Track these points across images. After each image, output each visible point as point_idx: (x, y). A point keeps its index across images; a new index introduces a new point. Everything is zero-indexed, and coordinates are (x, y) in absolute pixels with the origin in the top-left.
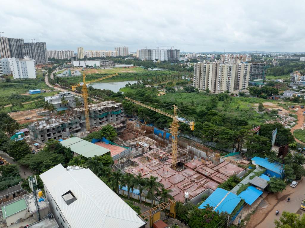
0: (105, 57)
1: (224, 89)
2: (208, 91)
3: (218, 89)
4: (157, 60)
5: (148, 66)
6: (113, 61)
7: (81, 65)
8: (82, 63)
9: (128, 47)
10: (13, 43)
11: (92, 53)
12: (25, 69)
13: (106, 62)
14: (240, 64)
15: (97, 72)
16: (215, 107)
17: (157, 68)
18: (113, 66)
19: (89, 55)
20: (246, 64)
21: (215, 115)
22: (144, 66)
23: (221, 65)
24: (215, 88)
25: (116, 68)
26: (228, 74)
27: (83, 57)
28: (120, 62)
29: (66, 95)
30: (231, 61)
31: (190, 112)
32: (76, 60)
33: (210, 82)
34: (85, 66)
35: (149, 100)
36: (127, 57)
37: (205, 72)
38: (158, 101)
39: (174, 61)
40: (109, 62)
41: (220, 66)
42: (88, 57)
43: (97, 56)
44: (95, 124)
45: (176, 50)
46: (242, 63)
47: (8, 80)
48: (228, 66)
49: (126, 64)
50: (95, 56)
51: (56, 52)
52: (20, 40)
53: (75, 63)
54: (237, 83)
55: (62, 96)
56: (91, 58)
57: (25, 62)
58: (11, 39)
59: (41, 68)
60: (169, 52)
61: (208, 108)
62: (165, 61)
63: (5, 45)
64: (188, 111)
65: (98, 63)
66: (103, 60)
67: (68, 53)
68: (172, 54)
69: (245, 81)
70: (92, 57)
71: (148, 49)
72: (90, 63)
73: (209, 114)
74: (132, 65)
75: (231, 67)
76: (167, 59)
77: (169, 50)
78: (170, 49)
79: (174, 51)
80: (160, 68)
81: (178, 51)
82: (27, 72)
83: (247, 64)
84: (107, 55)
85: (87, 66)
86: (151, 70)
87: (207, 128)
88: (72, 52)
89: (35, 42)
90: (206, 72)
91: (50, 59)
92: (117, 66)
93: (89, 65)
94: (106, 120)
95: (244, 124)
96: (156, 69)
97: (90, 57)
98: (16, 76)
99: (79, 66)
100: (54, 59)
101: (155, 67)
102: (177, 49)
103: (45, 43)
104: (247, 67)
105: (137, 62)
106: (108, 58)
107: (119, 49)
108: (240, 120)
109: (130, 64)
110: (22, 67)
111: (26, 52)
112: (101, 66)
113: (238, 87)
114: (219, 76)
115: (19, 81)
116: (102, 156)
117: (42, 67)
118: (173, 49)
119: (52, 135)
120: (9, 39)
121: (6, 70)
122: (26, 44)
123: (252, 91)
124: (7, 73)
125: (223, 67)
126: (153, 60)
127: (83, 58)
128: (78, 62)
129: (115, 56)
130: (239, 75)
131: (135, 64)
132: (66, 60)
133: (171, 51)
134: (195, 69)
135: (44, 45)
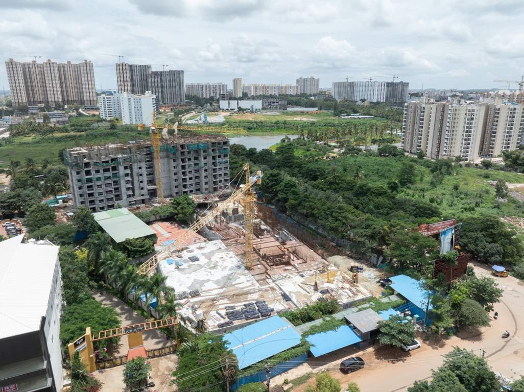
0: (277, 94)
1: (457, 152)
2: (421, 155)
3: (444, 153)
4: (363, 101)
5: (342, 110)
6: (286, 102)
7: (231, 108)
8: (234, 104)
9: (319, 79)
10: (137, 73)
11: (256, 88)
12: (139, 109)
13: (274, 103)
14: (498, 107)
15: (251, 119)
16: (411, 182)
17: (358, 114)
18: (283, 109)
19: (251, 91)
20: (512, 107)
22: (335, 109)
23: (452, 107)
25: (287, 114)
26: (466, 125)
27: (240, 95)
28: (297, 104)
30: (483, 101)
31: (344, 186)
32: (226, 98)
33: (430, 138)
34: (236, 109)
36: (314, 95)
37: (423, 120)
39: (395, 104)
40: (280, 103)
41: (450, 108)
42: (249, 96)
43: (264, 94)
44: (177, 193)
45: (402, 82)
46: (504, 105)
47: (113, 127)
48: (466, 110)
49: (307, 107)
50: (261, 93)
51: (200, 87)
52: (146, 68)
53: (224, 104)
54: (490, 144)
56: (253, 96)
57: (140, 99)
58: (134, 65)
59: (170, 110)
60: (388, 87)
62: (378, 103)
63: (125, 74)
64: (341, 185)
65: (258, 104)
66: (271, 100)
67: (218, 88)
68: (394, 90)
69: (509, 140)
70: (255, 95)
72: (245, 104)
74: (315, 109)
75: (473, 110)
76: (383, 100)
77: (387, 83)
78: (389, 81)
79: (397, 84)
80: (364, 114)
81: (404, 85)
82: (141, 115)
83: (516, 106)
84: (281, 91)
85: (240, 109)
86: (346, 117)
88: (223, 86)
89: (167, 69)
90: (424, 120)
91: (187, 97)
92: (290, 109)
93: (243, 107)
94: (197, 190)
96: (356, 116)
97: (252, 94)
98: (126, 121)
99: (227, 108)
100: (195, 96)
101: (355, 112)
102: (404, 82)
103: (183, 72)
104: (514, 113)
105: (326, 103)
106: (283, 97)
107: (304, 82)
109: (313, 107)
110: (135, 107)
111: (153, 86)
112: (264, 109)
113: (492, 152)
114: (447, 128)
115: (129, 129)
117: (171, 109)
118: (397, 81)
120: (131, 67)
121: (117, 112)
122: (156, 74)
123: (510, 160)
124: (118, 117)
125: (456, 110)
126: (358, 100)
128: (227, 101)
129: (295, 94)
130: (496, 129)
131: (321, 107)
132: (212, 99)
133: (391, 86)
135: (181, 74)
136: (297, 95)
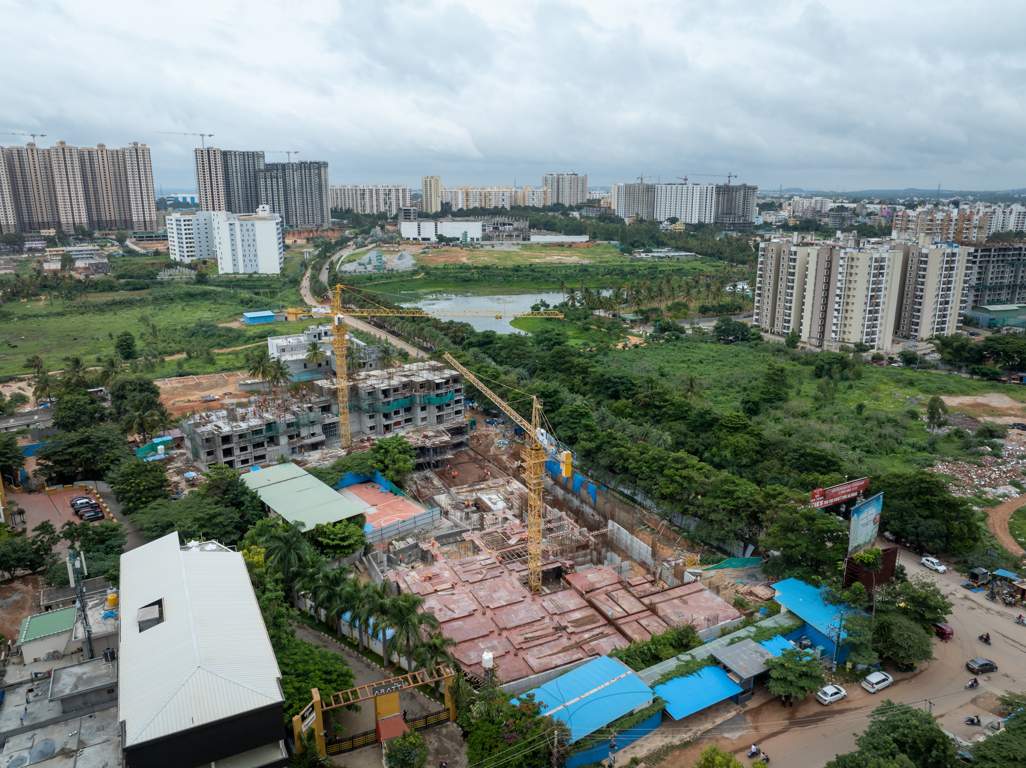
0: (508, 207)
1: (855, 336)
2: (793, 340)
3: (833, 335)
4: (673, 220)
5: (635, 242)
6: (528, 223)
7: (423, 236)
8: (428, 229)
9: (586, 176)
10: (236, 165)
11: (467, 195)
12: (250, 244)
13: (504, 224)
14: (924, 251)
15: (464, 260)
16: (780, 400)
17: (666, 250)
18: (524, 239)
19: (456, 199)
20: (949, 251)
21: (738, 428)
22: (622, 240)
23: (846, 253)
24: (822, 333)
25: (531, 247)
26: (871, 286)
27: (436, 208)
28: (550, 227)
29: (329, 333)
30: (899, 238)
31: (670, 412)
32: (412, 217)
33: (808, 308)
34: (434, 239)
35: (563, 364)
36: (579, 208)
37: (793, 274)
38: (588, 367)
39: (735, 227)
40: (516, 225)
41: (842, 255)
42: (454, 209)
43: (483, 205)
44: (372, 428)
45: (745, 186)
46: (935, 247)
47: (202, 279)
48: (871, 259)
49: (567, 233)
50: (477, 205)
51: (359, 192)
52: (255, 156)
53: (408, 229)
54: (913, 316)
55: (315, 336)
56: (461, 209)
57: (253, 225)
58: (230, 152)
59: (305, 241)
60: (718, 194)
61: (747, 402)
62: (700, 226)
63: (213, 170)
64: (664, 409)
65: (474, 229)
66: (499, 219)
67: (393, 193)
68: (730, 201)
69: (945, 309)
70: (465, 208)
71: (646, 181)
72: (451, 228)
73: (722, 425)
74: (585, 238)
75: (883, 260)
76: (709, 219)
77: (718, 188)
78: (721, 184)
79: (737, 189)
80: (678, 249)
81: (749, 190)
82: (255, 255)
83: (955, 250)
84: (516, 200)
85: (441, 238)
86: (643, 255)
87: (677, 470)
88: (404, 190)
89: (295, 159)
90: (796, 275)
91: (335, 213)
92: (536, 238)
93: (448, 234)
94: (407, 421)
95: (824, 467)
96: (663, 252)
97: (460, 206)
98: (225, 267)
99: (416, 236)
100: (349, 211)
101: (660, 244)
102: (749, 184)
103: (325, 165)
104: (953, 262)
105: (602, 224)
106: (518, 211)
107: (558, 182)
108: (811, 454)
109: (580, 233)
110: (243, 240)
111: (269, 191)
112: (486, 238)
113: (916, 331)
114: (838, 292)
115: (233, 283)
116: (335, 524)
117: (308, 239)
118: (734, 183)
119: (237, 452)
120: (225, 154)
121: (205, 248)
122: (271, 167)
123: (949, 350)
124: (205, 256)
125: (853, 259)
126: (662, 219)
127: (439, 210)
128: (415, 224)
129: (541, 206)
130: (922, 290)
131: (595, 233)
132: (382, 216)
133: (725, 191)
134: (762, 263)
135: (322, 169)
136: (545, 209)
